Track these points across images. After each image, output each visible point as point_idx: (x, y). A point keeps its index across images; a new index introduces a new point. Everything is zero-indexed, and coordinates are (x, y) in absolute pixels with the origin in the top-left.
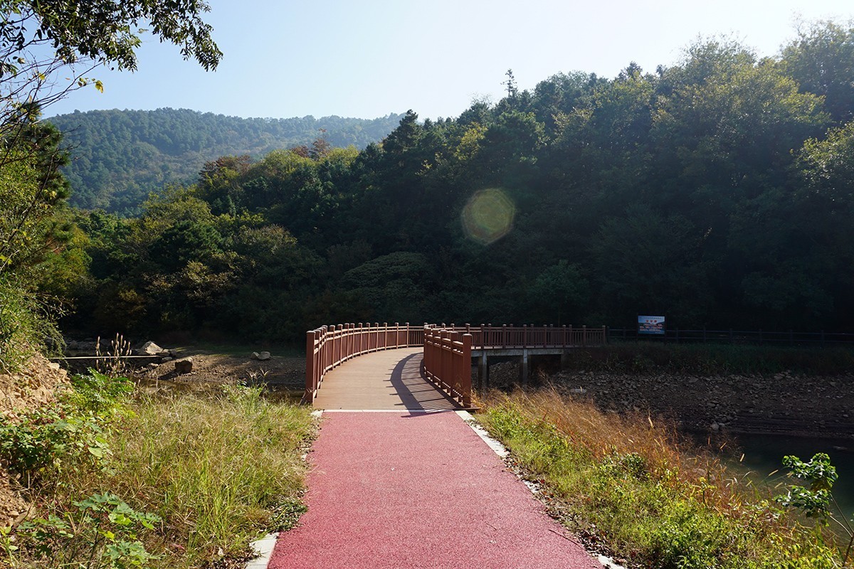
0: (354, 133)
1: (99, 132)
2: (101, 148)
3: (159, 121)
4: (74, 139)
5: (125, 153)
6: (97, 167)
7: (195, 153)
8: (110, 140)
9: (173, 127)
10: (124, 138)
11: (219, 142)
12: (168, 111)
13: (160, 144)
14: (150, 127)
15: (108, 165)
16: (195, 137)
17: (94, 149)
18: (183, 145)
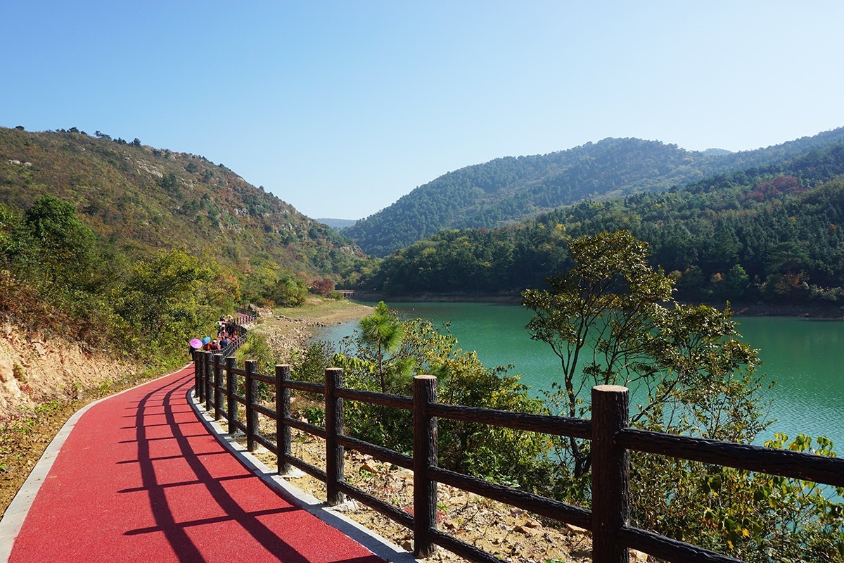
0: (588, 164)
1: (455, 187)
2: (453, 197)
3: (489, 170)
4: (441, 193)
5: (465, 197)
6: (448, 210)
7: (502, 189)
8: (458, 190)
9: (495, 173)
10: (466, 187)
11: (520, 177)
12: (497, 160)
13: (485, 186)
14: (482, 176)
15: (454, 207)
16: (506, 178)
17: (450, 199)
18: (497, 185)
